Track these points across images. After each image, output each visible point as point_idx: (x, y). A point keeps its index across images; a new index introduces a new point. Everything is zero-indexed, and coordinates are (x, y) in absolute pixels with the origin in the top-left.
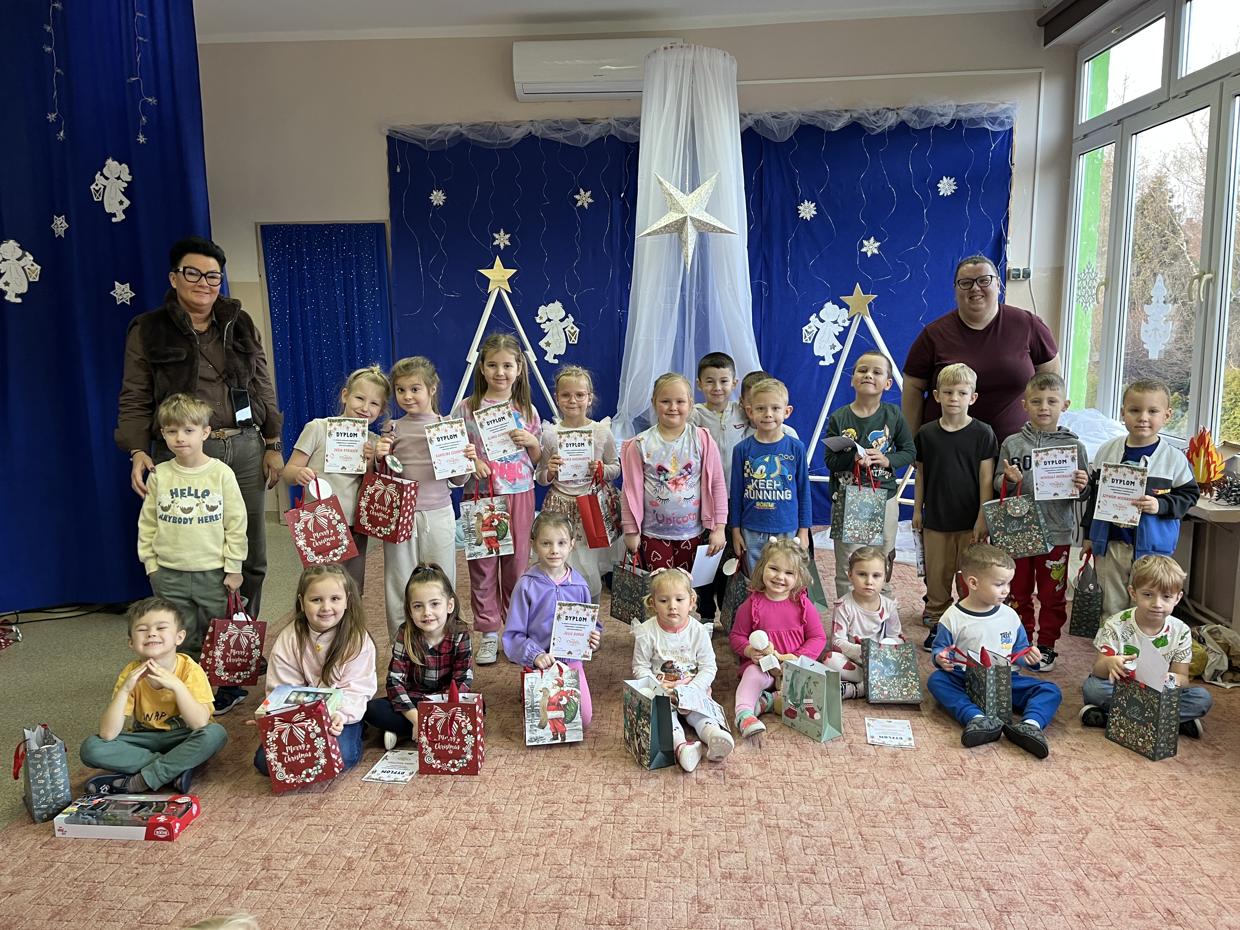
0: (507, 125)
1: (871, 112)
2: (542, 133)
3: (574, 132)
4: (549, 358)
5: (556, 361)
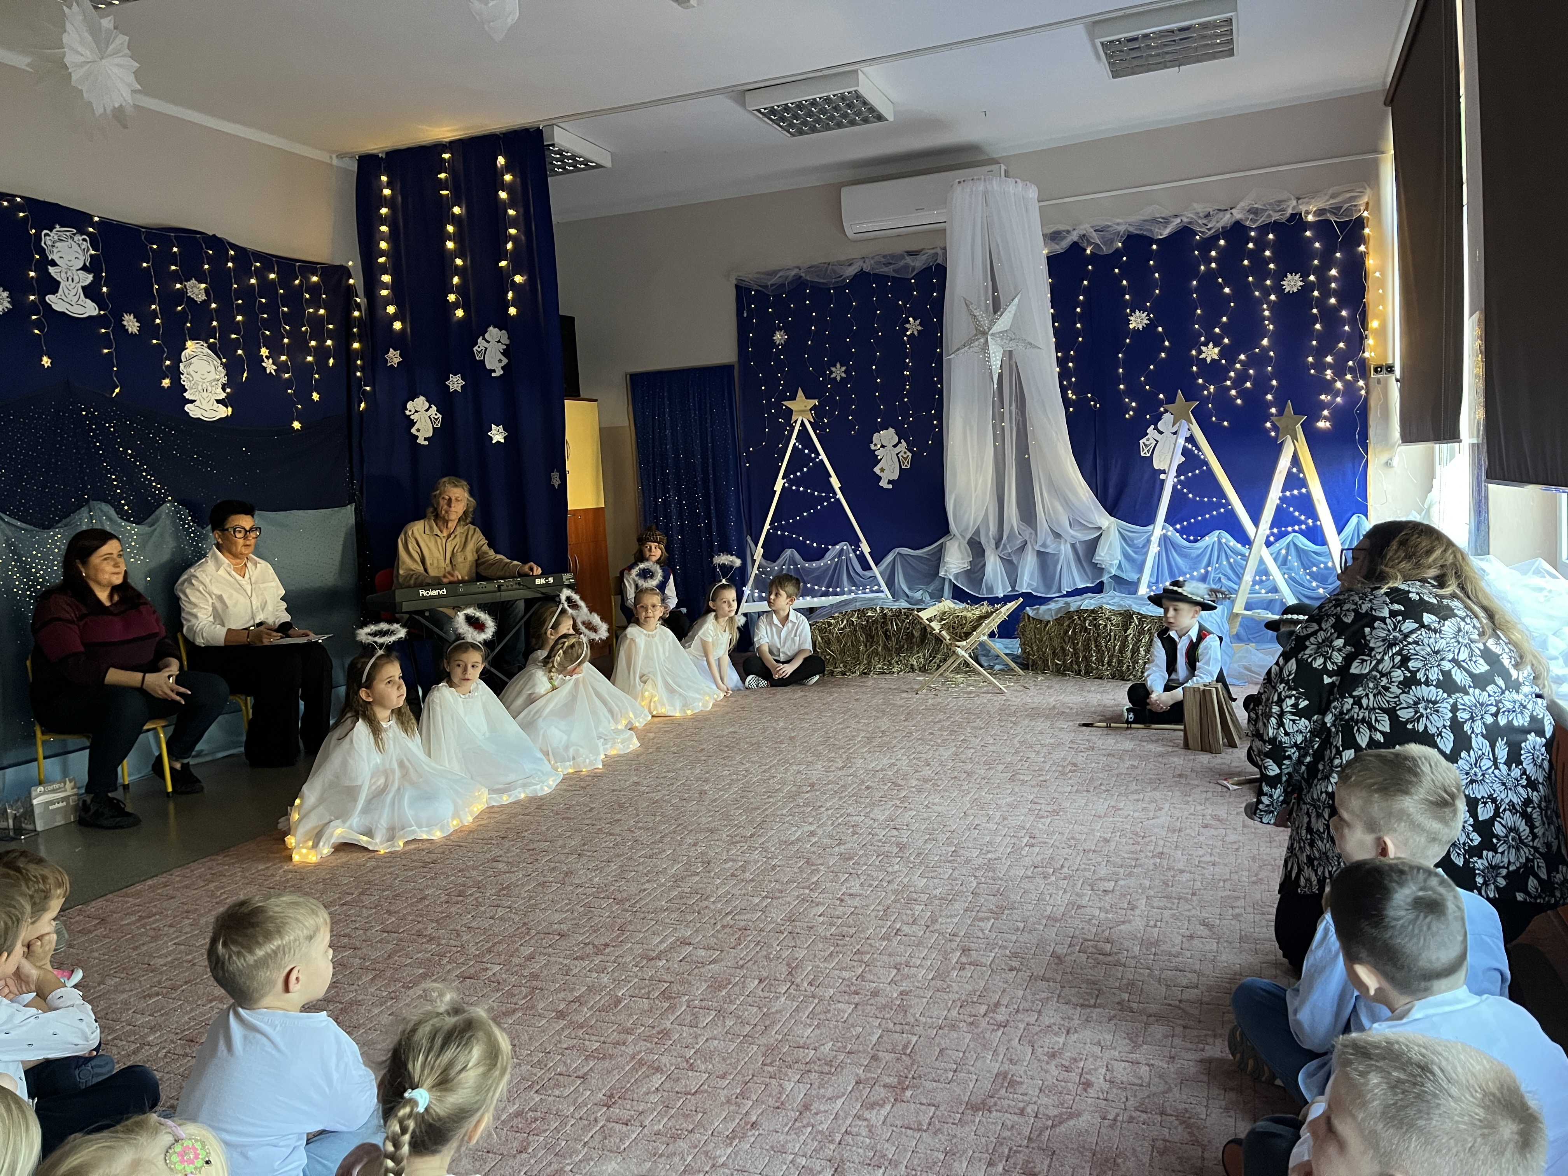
0: (840, 264)
1: (1201, 215)
2: (873, 269)
3: (902, 263)
4: (884, 484)
5: (890, 486)
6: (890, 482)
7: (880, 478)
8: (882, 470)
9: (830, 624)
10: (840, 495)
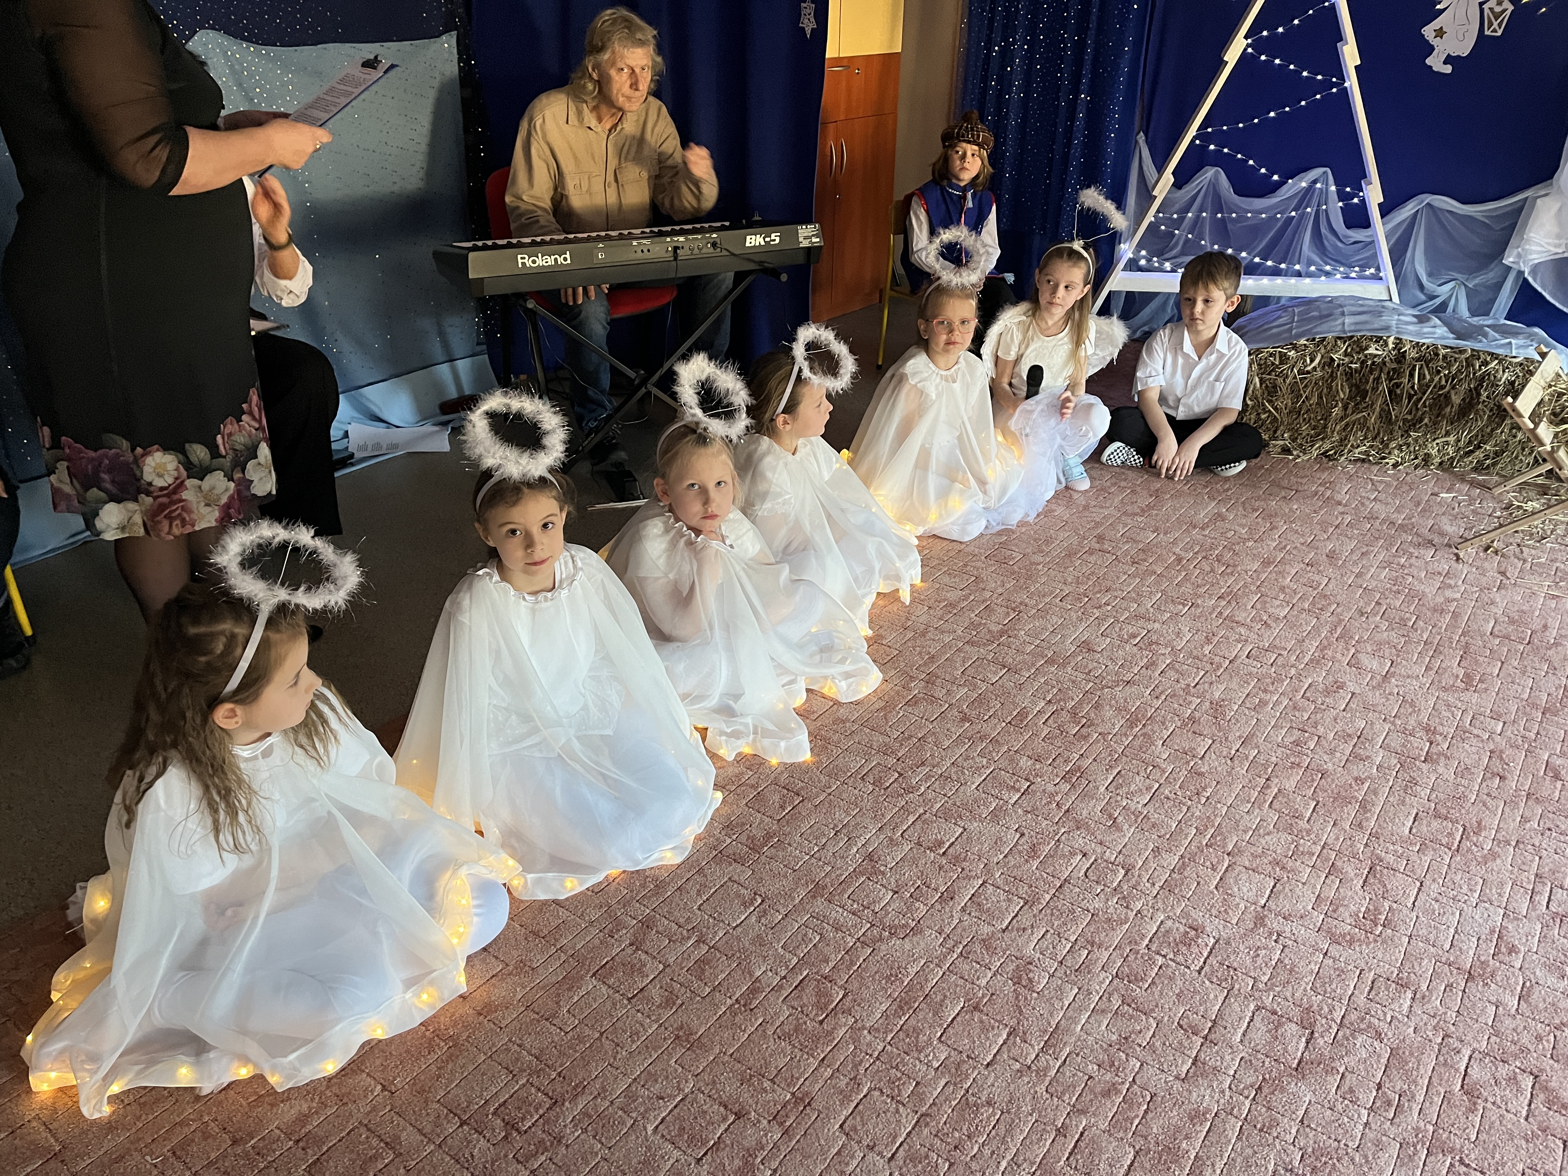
4: (1436, 63)
5: (1448, 69)
6: (1449, 60)
7: (1432, 49)
8: (1440, 33)
9: (1284, 358)
10: (1352, 83)
